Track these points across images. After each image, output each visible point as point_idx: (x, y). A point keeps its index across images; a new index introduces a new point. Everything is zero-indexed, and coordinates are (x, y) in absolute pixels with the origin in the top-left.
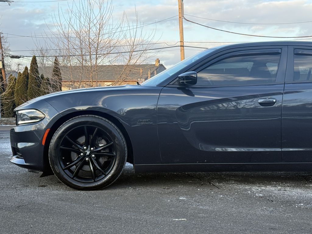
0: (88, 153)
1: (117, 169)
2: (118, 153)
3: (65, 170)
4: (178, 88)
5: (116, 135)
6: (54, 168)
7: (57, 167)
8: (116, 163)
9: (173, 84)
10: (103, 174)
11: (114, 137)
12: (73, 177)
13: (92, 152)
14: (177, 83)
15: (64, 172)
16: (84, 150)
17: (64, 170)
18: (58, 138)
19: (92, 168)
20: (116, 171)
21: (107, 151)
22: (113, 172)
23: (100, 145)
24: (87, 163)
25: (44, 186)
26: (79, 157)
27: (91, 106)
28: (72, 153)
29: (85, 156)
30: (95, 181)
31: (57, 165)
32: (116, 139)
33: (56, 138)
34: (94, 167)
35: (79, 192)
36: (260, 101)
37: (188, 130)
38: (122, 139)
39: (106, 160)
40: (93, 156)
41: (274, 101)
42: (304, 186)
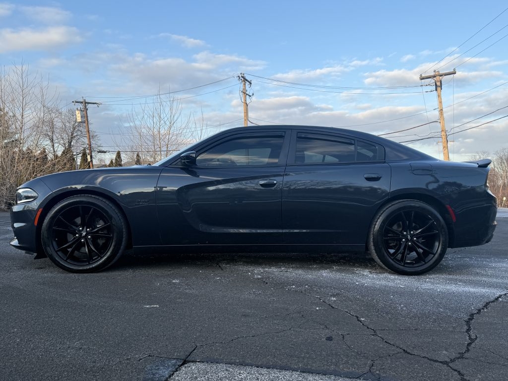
0: (84, 234)
1: (113, 250)
2: (115, 235)
3: (58, 252)
4: (181, 169)
5: (113, 216)
6: (46, 250)
7: (49, 249)
8: (113, 244)
9: (175, 165)
10: (99, 256)
11: (111, 217)
12: (67, 259)
13: (88, 234)
14: (179, 163)
15: (57, 253)
16: (80, 231)
17: (56, 252)
18: (51, 218)
19: (87, 250)
20: (112, 253)
21: (106, 232)
22: (109, 253)
23: (98, 226)
24: (83, 245)
25: (42, 268)
26: (74, 238)
27: (84, 186)
28: (68, 234)
29: (81, 237)
30: (89, 264)
31: (49, 246)
32: (113, 220)
33: (49, 218)
34: (90, 249)
35: (71, 274)
36: (262, 182)
37: (189, 212)
38: (120, 219)
39: (104, 241)
40: (89, 237)
41: (275, 182)
42: (307, 268)
